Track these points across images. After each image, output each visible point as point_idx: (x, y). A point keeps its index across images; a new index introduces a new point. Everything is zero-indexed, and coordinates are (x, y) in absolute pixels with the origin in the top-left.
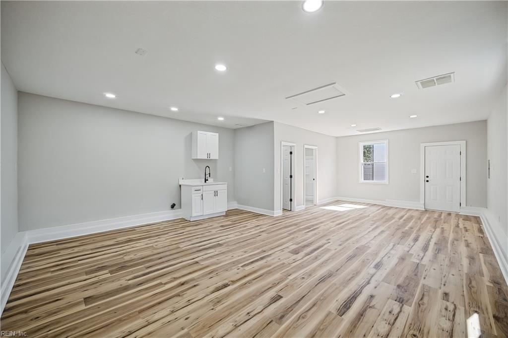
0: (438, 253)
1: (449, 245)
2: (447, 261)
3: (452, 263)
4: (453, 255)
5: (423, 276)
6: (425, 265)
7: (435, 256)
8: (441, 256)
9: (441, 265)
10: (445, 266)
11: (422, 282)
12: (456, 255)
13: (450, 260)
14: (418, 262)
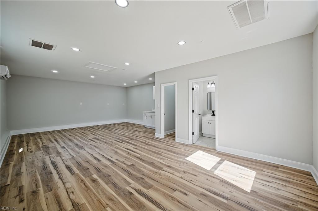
0: (44, 165)
1: (39, 178)
2: (36, 163)
3: (32, 164)
4: (33, 170)
5: (43, 152)
6: (46, 156)
7: (44, 163)
8: (40, 164)
9: (38, 160)
10: (35, 160)
11: (42, 151)
12: (30, 170)
13: (34, 165)
14: (50, 155)
